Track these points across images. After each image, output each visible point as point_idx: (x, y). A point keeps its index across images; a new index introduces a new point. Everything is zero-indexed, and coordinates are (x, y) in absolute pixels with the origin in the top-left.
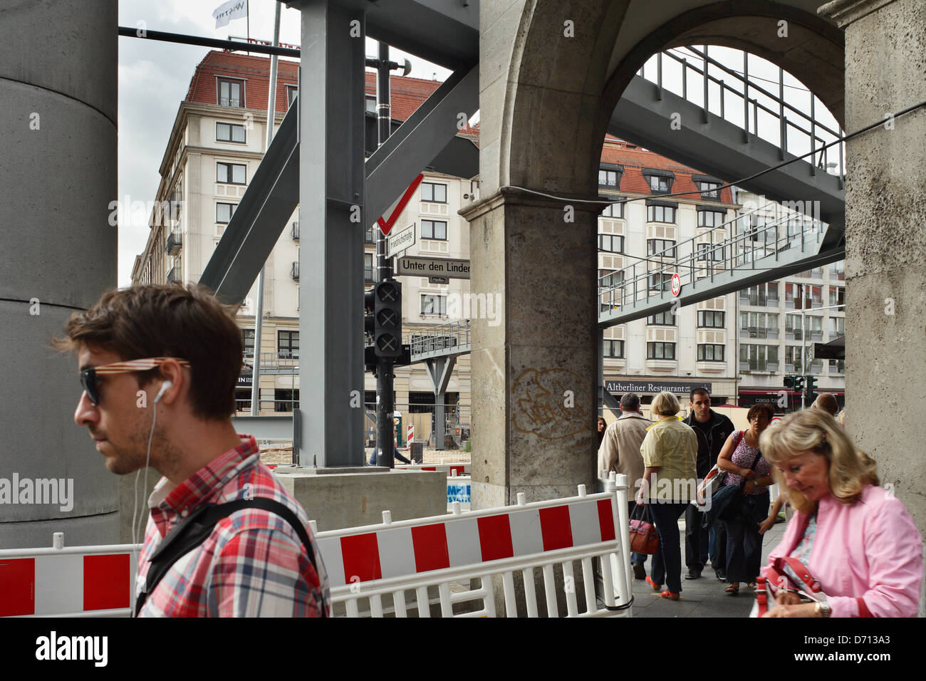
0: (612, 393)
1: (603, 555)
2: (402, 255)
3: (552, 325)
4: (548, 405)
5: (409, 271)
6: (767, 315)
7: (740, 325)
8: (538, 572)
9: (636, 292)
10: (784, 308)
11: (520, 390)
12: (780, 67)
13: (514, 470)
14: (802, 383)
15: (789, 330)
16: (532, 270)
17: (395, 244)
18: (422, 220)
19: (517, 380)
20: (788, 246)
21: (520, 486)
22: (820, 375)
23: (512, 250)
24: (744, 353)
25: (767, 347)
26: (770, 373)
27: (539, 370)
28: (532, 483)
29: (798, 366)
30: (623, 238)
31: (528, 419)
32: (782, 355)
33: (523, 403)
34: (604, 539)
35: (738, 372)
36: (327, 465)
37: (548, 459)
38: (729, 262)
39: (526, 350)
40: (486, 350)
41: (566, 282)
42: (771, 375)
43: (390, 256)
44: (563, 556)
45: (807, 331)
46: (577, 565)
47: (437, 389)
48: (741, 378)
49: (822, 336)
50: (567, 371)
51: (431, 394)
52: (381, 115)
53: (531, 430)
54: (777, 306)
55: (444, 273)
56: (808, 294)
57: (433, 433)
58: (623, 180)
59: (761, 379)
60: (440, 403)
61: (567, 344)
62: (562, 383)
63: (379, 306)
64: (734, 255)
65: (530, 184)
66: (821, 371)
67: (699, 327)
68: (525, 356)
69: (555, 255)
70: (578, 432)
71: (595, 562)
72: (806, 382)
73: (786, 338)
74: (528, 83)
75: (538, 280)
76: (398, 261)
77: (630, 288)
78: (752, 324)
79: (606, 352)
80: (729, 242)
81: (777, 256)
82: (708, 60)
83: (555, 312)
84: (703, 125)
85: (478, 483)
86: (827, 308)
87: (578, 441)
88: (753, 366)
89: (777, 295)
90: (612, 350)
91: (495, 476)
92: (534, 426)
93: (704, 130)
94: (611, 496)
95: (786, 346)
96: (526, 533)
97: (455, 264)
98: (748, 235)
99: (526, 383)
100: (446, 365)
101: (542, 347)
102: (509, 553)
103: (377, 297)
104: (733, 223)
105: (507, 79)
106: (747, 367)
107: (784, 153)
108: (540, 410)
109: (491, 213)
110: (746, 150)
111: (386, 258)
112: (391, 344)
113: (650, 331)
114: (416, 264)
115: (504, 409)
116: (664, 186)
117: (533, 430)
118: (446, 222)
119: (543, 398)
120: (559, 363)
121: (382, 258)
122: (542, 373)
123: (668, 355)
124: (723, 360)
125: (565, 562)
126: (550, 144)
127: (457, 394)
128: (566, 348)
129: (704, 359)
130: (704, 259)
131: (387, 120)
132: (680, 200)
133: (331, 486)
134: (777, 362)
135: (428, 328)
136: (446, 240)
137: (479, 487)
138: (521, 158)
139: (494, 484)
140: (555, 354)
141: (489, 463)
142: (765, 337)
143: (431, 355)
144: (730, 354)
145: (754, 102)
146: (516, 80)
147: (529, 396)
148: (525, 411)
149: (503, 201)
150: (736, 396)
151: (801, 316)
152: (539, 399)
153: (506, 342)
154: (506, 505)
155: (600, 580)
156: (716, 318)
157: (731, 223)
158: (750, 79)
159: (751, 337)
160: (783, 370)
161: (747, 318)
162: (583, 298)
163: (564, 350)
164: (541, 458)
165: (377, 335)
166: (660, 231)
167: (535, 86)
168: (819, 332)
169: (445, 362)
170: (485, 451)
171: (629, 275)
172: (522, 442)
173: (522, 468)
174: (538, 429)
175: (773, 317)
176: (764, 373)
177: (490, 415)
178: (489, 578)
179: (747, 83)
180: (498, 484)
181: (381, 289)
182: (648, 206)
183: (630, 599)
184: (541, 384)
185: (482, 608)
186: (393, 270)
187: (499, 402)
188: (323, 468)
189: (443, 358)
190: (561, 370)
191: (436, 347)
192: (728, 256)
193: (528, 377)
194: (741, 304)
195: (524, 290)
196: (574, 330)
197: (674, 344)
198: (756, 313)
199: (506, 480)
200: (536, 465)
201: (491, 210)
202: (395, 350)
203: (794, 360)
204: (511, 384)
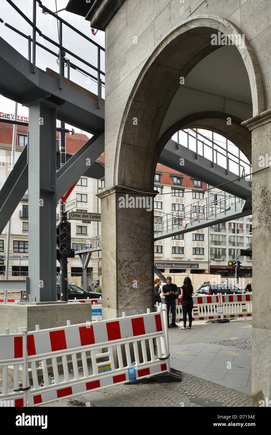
0: (158, 268)
1: (157, 337)
2: (71, 211)
3: (136, 242)
4: (134, 275)
5: (74, 218)
6: (221, 236)
7: (210, 240)
8: (131, 345)
9: (168, 226)
10: (228, 233)
11: (122, 269)
12: (226, 138)
13: (120, 302)
14: (235, 264)
15: (230, 242)
16: (127, 220)
17: (68, 206)
18: (77, 194)
19: (121, 265)
20: (229, 209)
21: (122, 309)
22: (243, 260)
23: (119, 211)
24: (212, 251)
25: (221, 249)
26: (222, 260)
27: (130, 261)
28: (128, 308)
29: (234, 257)
30: (162, 203)
31: (126, 281)
32: (227, 252)
33: (123, 275)
34: (158, 331)
35: (209, 259)
36: (41, 301)
37: (134, 298)
38: (206, 215)
39: (125, 253)
40: (108, 253)
41: (141, 225)
42: (223, 261)
43: (66, 211)
44: (141, 338)
45: (237, 243)
46: (147, 342)
47: (83, 266)
48: (211, 262)
49: (243, 245)
50: (142, 261)
51: (81, 268)
52: (62, 152)
53: (127, 286)
54: (225, 232)
55: (89, 219)
56: (237, 227)
57: (82, 285)
58: (162, 178)
59: (219, 262)
60: (85, 272)
61: (142, 251)
62: (139, 267)
63: (61, 233)
64: (208, 212)
65: (126, 184)
66: (243, 259)
67: (193, 240)
68: (124, 255)
69: (136, 214)
70: (146, 286)
71: (154, 340)
72: (237, 264)
73: (229, 246)
74: (125, 142)
75: (130, 224)
76: (69, 213)
77: (165, 225)
78: (215, 239)
79: (155, 251)
80: (206, 206)
81: (225, 213)
82: (197, 133)
83: (136, 237)
84: (196, 160)
85: (105, 308)
86: (245, 233)
87: (146, 290)
88: (216, 257)
89: (225, 227)
90: (158, 250)
91: (112, 305)
92: (128, 284)
93: (196, 162)
94: (160, 313)
95: (229, 249)
96: (126, 329)
97: (93, 215)
98: (213, 203)
99: (125, 267)
100: (88, 256)
101: (131, 251)
102: (119, 337)
103: (60, 229)
104: (208, 199)
105: (117, 141)
106: (213, 257)
107: (228, 172)
108: (131, 277)
109: (110, 196)
110: (213, 170)
111: (64, 212)
112: (66, 249)
113: (173, 242)
114: (77, 215)
115: (116, 277)
116: (179, 182)
117: (128, 286)
118: (87, 195)
119: (132, 273)
120: (138, 258)
121: (62, 212)
122: (131, 262)
123: (181, 252)
124: (203, 254)
125: (142, 340)
126: (134, 168)
127: (92, 268)
128: (141, 252)
129: (196, 254)
130: (195, 212)
131: (64, 154)
132: (185, 187)
133: (43, 310)
134: (225, 255)
135: (80, 240)
136: (87, 202)
137: (105, 310)
138: (122, 174)
139: (112, 308)
140: (137, 254)
141: (110, 299)
142: (220, 245)
143: (81, 251)
144: (206, 252)
145: (216, 150)
146: (120, 141)
147: (126, 272)
148: (124, 278)
149: (115, 191)
150: (209, 269)
151: (235, 236)
152: (130, 273)
153: (117, 250)
154: (117, 317)
155: (156, 347)
156: (200, 236)
157: (206, 198)
158: (214, 141)
159: (215, 245)
160: (228, 258)
161: (213, 237)
162: (148, 231)
163: (140, 253)
164: (131, 297)
165: (61, 245)
166: (177, 200)
167: (128, 144)
168: (242, 243)
169: (87, 255)
170: (107, 294)
171: (164, 219)
172: (123, 291)
173: (123, 302)
174: (130, 286)
175: (223, 236)
176: (220, 260)
177: (110, 279)
178: (111, 347)
179: (213, 143)
180: (114, 308)
181: (62, 225)
182: (172, 190)
183: (168, 355)
184: (131, 266)
185: (109, 360)
186: (67, 217)
187: (113, 274)
188: (39, 302)
189: (86, 253)
190: (139, 261)
191: (83, 248)
192: (205, 212)
193: (126, 264)
194: (211, 231)
195: (124, 228)
196: (144, 245)
197: (183, 247)
198: (217, 235)
199: (117, 307)
200: (129, 300)
201: (110, 194)
202: (68, 252)
203: (232, 254)
204: (119, 266)
